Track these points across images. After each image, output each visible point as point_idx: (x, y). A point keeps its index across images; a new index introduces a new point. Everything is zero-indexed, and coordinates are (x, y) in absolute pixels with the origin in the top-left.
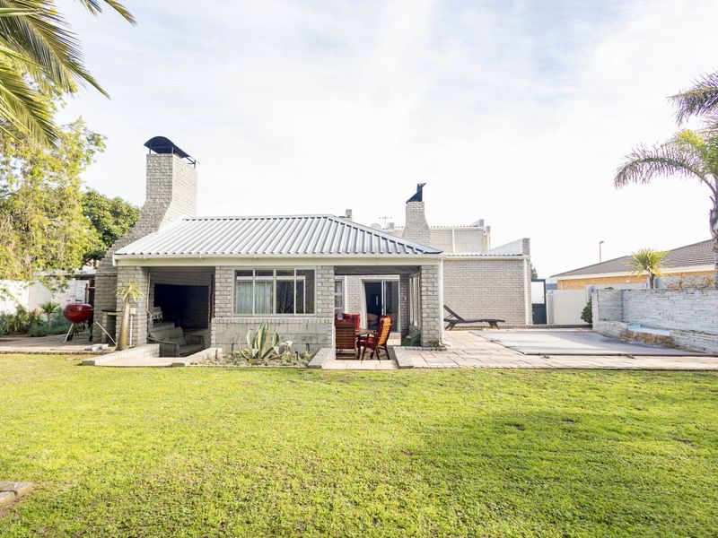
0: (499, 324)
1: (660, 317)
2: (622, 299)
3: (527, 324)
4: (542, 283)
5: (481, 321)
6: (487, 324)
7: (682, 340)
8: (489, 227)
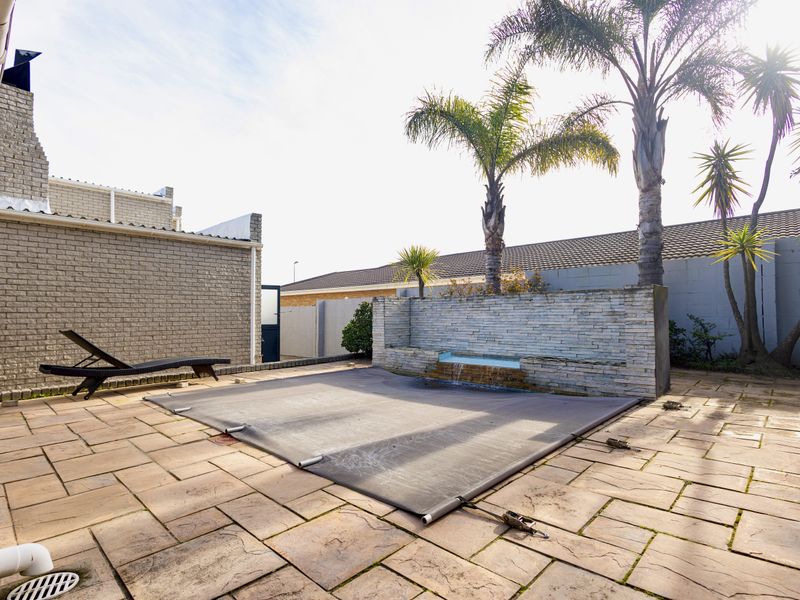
0: (216, 368)
1: (472, 339)
2: (410, 313)
3: (253, 362)
4: (276, 291)
5: (176, 365)
6: (190, 371)
7: (544, 375)
8: (179, 209)
